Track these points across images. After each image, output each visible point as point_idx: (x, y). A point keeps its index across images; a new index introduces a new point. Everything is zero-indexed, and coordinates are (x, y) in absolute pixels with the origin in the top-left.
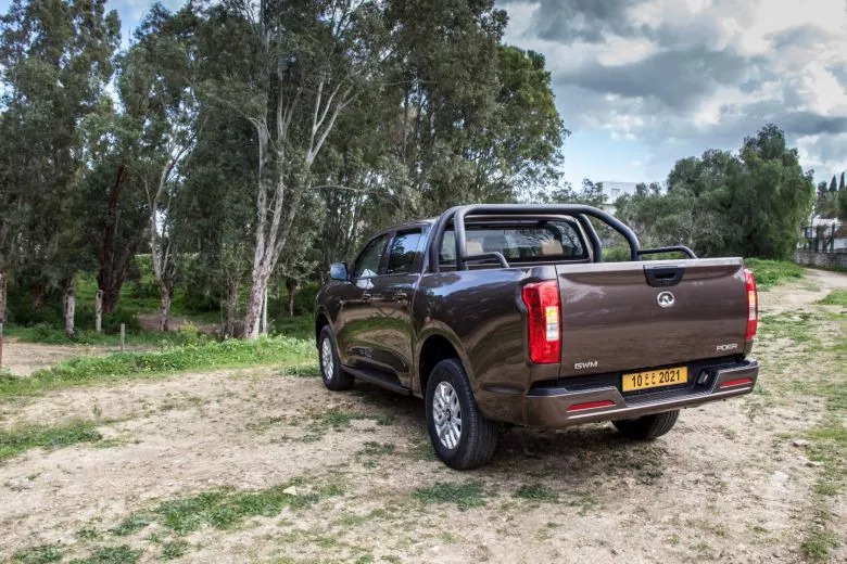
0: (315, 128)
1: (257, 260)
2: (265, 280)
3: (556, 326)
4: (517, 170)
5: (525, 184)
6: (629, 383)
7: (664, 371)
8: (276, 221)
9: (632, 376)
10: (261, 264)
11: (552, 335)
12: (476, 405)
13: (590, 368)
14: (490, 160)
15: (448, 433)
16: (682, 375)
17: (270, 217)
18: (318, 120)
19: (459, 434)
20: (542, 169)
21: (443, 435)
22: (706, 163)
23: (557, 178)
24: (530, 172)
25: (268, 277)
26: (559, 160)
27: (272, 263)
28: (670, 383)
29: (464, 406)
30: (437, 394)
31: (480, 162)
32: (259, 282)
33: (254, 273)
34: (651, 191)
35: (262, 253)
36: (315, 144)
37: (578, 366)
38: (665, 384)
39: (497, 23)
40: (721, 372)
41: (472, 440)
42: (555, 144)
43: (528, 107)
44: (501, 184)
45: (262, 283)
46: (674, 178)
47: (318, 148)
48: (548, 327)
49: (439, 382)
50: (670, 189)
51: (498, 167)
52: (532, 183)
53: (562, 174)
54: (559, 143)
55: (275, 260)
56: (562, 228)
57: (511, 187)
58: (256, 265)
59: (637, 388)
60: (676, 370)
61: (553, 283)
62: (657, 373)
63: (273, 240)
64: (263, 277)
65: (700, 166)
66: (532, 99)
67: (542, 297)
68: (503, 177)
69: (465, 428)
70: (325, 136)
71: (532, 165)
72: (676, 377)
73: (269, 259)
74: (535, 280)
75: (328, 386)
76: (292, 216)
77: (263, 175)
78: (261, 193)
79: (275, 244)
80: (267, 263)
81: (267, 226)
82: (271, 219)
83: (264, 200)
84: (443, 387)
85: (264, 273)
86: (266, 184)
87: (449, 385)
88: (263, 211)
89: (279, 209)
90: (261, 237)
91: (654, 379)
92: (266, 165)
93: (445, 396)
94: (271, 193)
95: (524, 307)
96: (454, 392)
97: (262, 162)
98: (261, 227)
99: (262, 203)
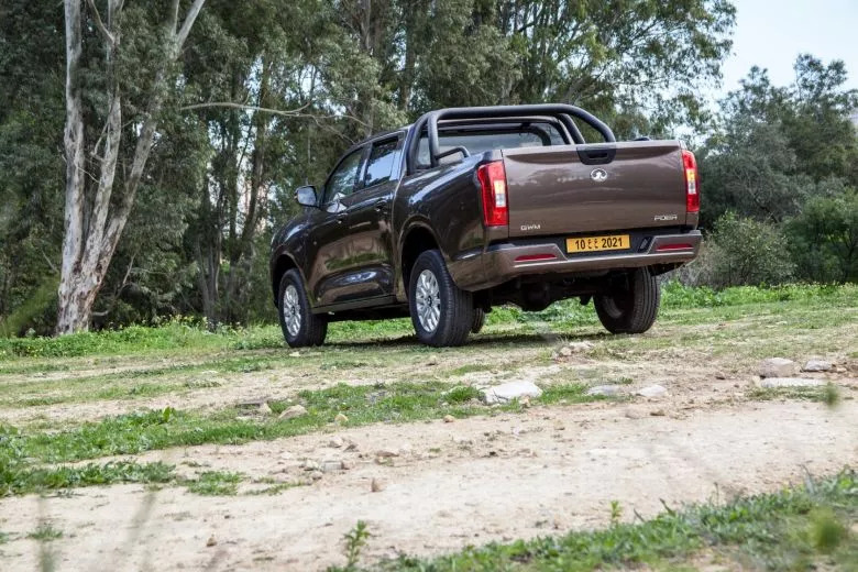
1: (68, 260)
2: (87, 305)
3: (503, 197)
4: (625, 44)
5: (644, 77)
6: (572, 246)
7: (606, 238)
8: (108, 179)
9: (575, 240)
10: (77, 269)
11: (501, 203)
12: (452, 284)
13: (535, 230)
15: (430, 317)
16: (625, 242)
17: (92, 171)
19: (438, 313)
20: (682, 38)
21: (426, 322)
24: (653, 48)
25: (91, 298)
27: (99, 268)
28: (612, 248)
29: (441, 285)
30: (419, 285)
31: (538, 36)
32: (74, 307)
33: (63, 289)
35: (77, 246)
36: (182, 21)
37: (524, 228)
38: (608, 248)
40: (656, 237)
44: (589, 81)
45: (81, 309)
47: (189, 25)
48: (497, 197)
49: (420, 273)
51: (579, 42)
52: (659, 72)
55: (106, 262)
57: (612, 87)
58: (66, 273)
59: (581, 250)
60: (618, 237)
62: (599, 239)
63: (101, 217)
64: (82, 298)
67: (492, 174)
68: (591, 65)
72: (618, 244)
73: (93, 258)
74: (486, 161)
75: (295, 343)
76: (138, 168)
77: (80, 84)
78: (71, 119)
79: (107, 226)
80: (88, 267)
81: (90, 185)
82: (98, 175)
83: (80, 137)
84: (423, 277)
85: (82, 288)
86: (85, 102)
87: (428, 272)
88: (78, 159)
89: (111, 155)
90: (73, 215)
91: (597, 244)
92: (83, 62)
93: (426, 284)
94: (93, 121)
95: (479, 185)
96: (433, 277)
97: (71, 56)
98: (74, 194)
99: (74, 143)
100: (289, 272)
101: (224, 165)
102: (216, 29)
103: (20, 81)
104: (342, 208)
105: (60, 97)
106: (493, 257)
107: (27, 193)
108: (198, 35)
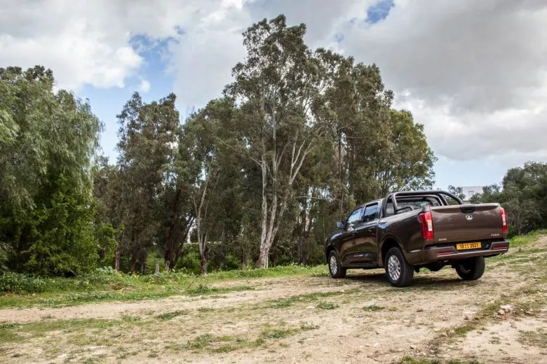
0: (293, 165)
1: (263, 239)
2: (267, 251)
3: (432, 227)
4: (406, 183)
6: (459, 247)
7: (472, 243)
8: (273, 218)
9: (460, 245)
10: (265, 241)
11: (430, 229)
12: (406, 262)
13: (444, 241)
14: (389, 178)
15: (395, 275)
16: (479, 245)
17: (269, 215)
18: (294, 161)
19: (399, 273)
20: (422, 181)
21: (393, 276)
22: (526, 170)
23: (431, 185)
25: (269, 249)
26: (431, 175)
27: (271, 241)
28: (475, 248)
29: (401, 262)
30: (389, 261)
32: (264, 252)
33: (261, 247)
34: (494, 190)
35: (265, 235)
36: (293, 175)
37: (440, 240)
38: (473, 248)
39: (388, 98)
40: (493, 243)
41: (405, 273)
42: (429, 165)
43: (411, 145)
45: (266, 253)
46: (506, 181)
47: (295, 176)
48: (429, 227)
49: (390, 256)
50: (504, 187)
53: (434, 182)
54: (431, 165)
55: (273, 239)
56: (431, 199)
58: (262, 242)
59: (462, 249)
60: (475, 243)
61: (429, 213)
62: (469, 244)
63: (271, 228)
64: (266, 249)
65: (523, 172)
66: (413, 141)
67: (426, 217)
69: (401, 271)
70: (298, 169)
71: (415, 179)
72: (477, 246)
73: (269, 239)
74: (423, 212)
75: (335, 277)
76: (281, 214)
77: (266, 192)
78: (264, 202)
79: (273, 230)
80: (268, 241)
81: (269, 220)
82: (270, 216)
83: (266, 206)
84: (392, 258)
85: (266, 247)
86: (267, 197)
87: (394, 256)
88: (265, 212)
89: (274, 211)
90: (264, 227)
91: (468, 246)
92: (267, 186)
93: (393, 261)
94: (270, 202)
95: (420, 222)
96: (397, 258)
97: (264, 185)
98: (265, 221)
99: (265, 208)
100: (332, 251)
101: (303, 213)
102: (301, 177)
103: (252, 191)
104: (353, 229)
105: (261, 196)
106: (426, 252)
107: (251, 221)
108: (297, 178)
